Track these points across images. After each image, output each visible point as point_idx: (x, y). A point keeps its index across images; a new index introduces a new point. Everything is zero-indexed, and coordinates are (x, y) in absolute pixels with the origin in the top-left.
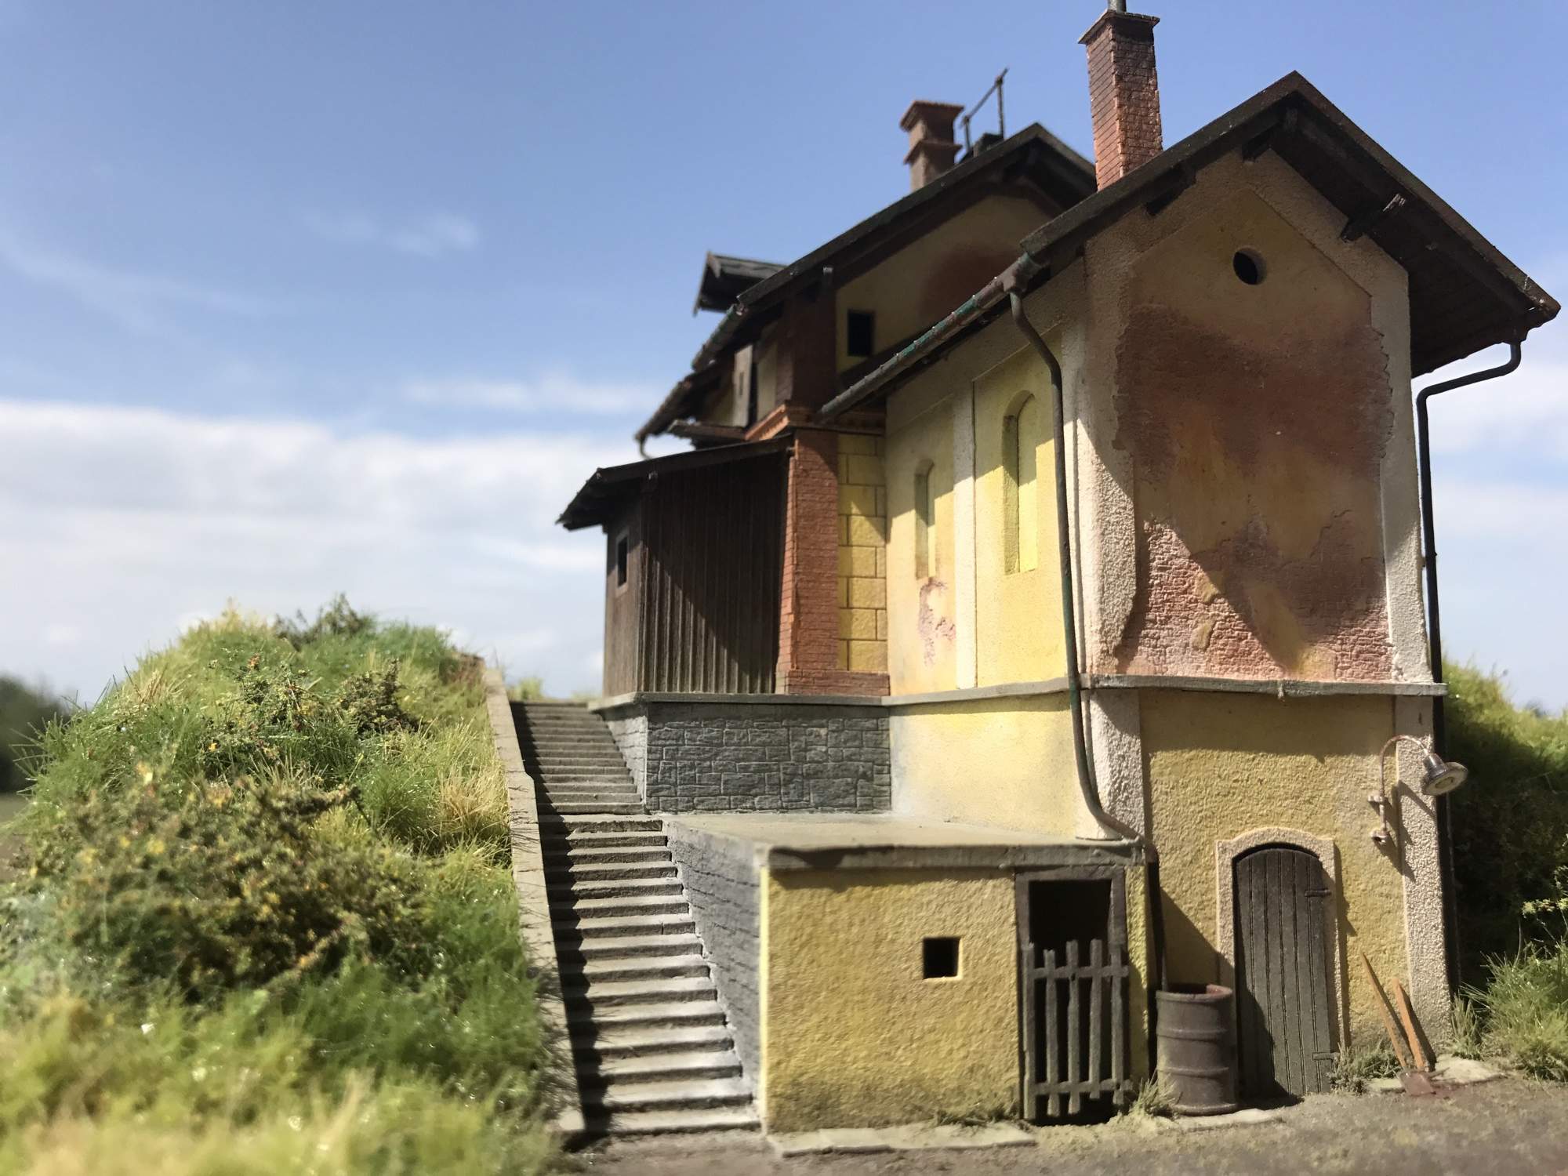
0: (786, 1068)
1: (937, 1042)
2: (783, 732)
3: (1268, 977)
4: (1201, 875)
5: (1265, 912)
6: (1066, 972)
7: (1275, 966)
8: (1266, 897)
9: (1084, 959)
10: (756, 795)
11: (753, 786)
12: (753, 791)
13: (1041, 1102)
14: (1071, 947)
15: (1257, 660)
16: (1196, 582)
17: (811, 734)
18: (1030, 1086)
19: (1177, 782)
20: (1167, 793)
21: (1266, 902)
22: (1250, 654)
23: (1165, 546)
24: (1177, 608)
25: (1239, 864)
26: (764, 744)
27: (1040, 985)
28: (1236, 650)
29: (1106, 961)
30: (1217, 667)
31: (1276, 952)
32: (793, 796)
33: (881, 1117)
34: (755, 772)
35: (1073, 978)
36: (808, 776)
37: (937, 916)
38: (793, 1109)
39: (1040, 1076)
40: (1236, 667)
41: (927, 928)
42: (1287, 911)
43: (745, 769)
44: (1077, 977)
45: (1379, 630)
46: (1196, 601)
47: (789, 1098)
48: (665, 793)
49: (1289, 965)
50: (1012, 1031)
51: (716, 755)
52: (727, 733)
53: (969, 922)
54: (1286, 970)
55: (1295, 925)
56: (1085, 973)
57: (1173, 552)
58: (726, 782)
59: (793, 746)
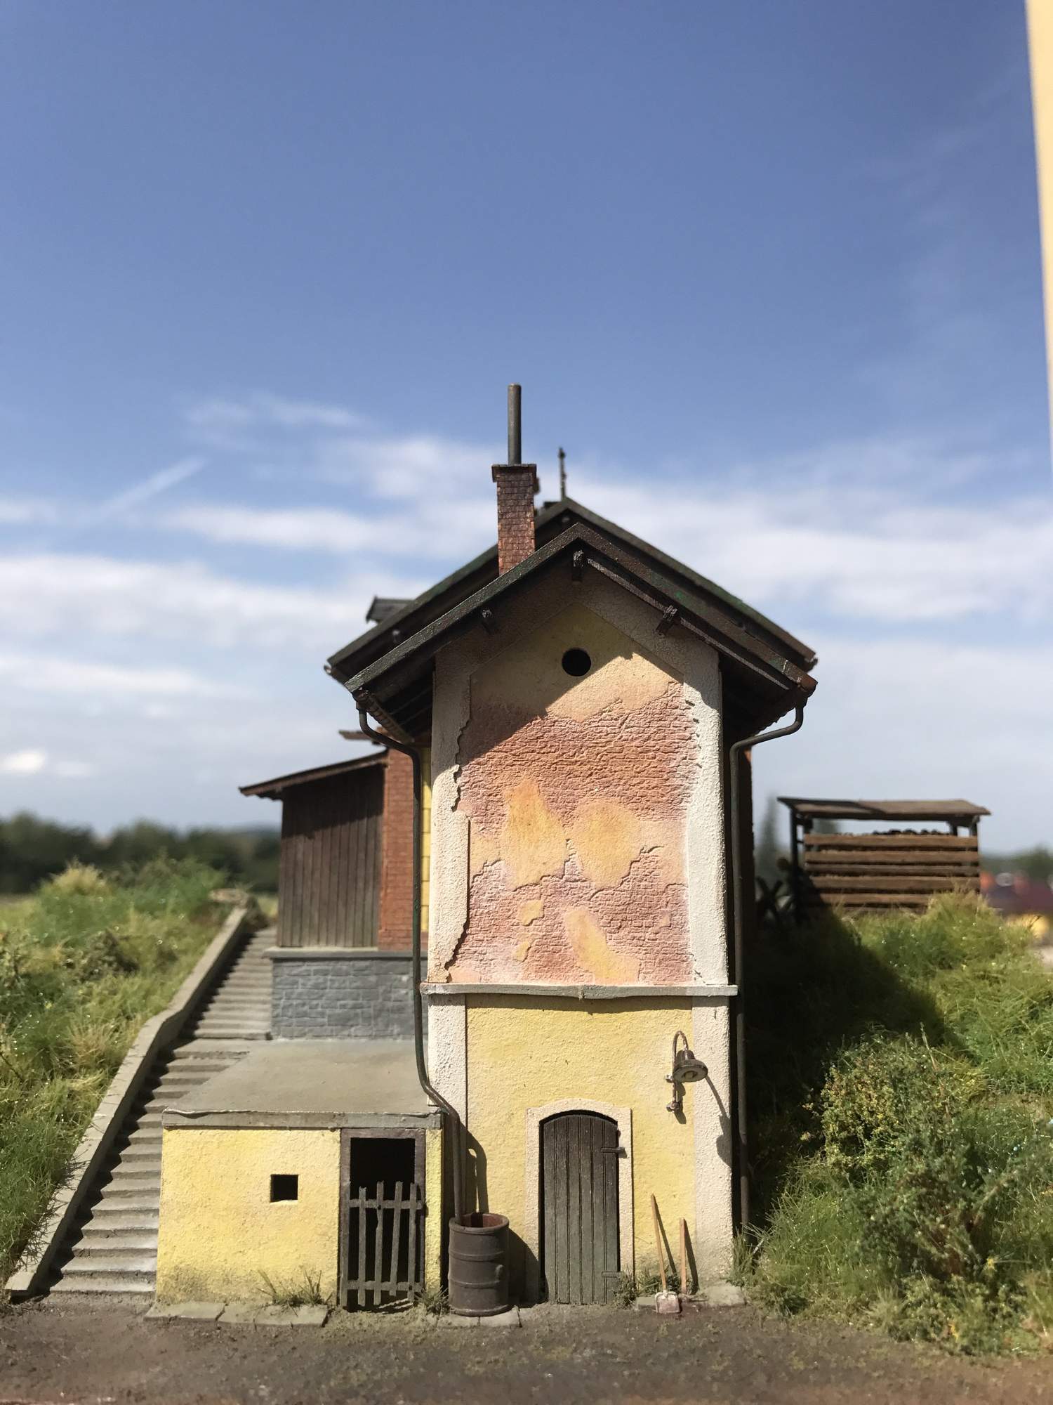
0: (171, 1258)
1: (278, 1246)
2: (373, 979)
3: (568, 1212)
4: (513, 1133)
5: (567, 1163)
6: (374, 1204)
7: (574, 1203)
8: (568, 1151)
9: (389, 1195)
10: (352, 1026)
11: (349, 1020)
12: (351, 1023)
13: (352, 1295)
14: (380, 1187)
15: (568, 968)
16: (519, 910)
17: (395, 980)
18: (344, 1283)
19: (496, 1062)
20: (486, 1071)
21: (568, 1155)
22: (562, 963)
23: (494, 883)
24: (502, 930)
25: (545, 1125)
26: (358, 988)
27: (354, 1212)
28: (550, 961)
29: (406, 1197)
30: (533, 975)
31: (574, 1191)
32: (381, 1026)
33: (235, 1295)
34: (352, 1008)
35: (379, 1208)
36: (393, 1011)
37: (281, 1160)
38: (174, 1285)
39: (353, 1275)
40: (549, 974)
41: (274, 1168)
42: (586, 1163)
43: (343, 1006)
44: (382, 1208)
45: (681, 942)
46: (518, 924)
47: (172, 1277)
48: (284, 1024)
49: (586, 1206)
50: (333, 1242)
51: (322, 996)
52: (331, 980)
53: (304, 1166)
54: (583, 1208)
55: (592, 1174)
56: (388, 1204)
57: (501, 887)
58: (329, 1016)
59: (381, 989)
